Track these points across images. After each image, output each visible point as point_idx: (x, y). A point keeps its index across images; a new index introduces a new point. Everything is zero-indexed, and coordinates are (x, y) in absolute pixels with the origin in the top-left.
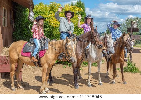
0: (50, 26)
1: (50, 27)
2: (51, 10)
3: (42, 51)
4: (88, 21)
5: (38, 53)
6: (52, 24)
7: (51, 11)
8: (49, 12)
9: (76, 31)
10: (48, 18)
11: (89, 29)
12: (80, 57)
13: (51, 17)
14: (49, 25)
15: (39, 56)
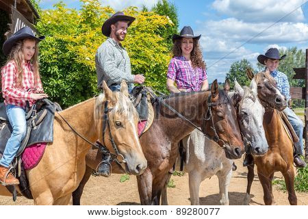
0: (82, 67)
1: (81, 70)
2: (84, 22)
3: (31, 147)
4: (184, 46)
5: (19, 155)
6: (87, 58)
7: (84, 25)
8: (80, 27)
9: (155, 79)
10: (75, 44)
11: (190, 72)
12: (164, 164)
13: (84, 41)
14: (79, 61)
15: (22, 163)
